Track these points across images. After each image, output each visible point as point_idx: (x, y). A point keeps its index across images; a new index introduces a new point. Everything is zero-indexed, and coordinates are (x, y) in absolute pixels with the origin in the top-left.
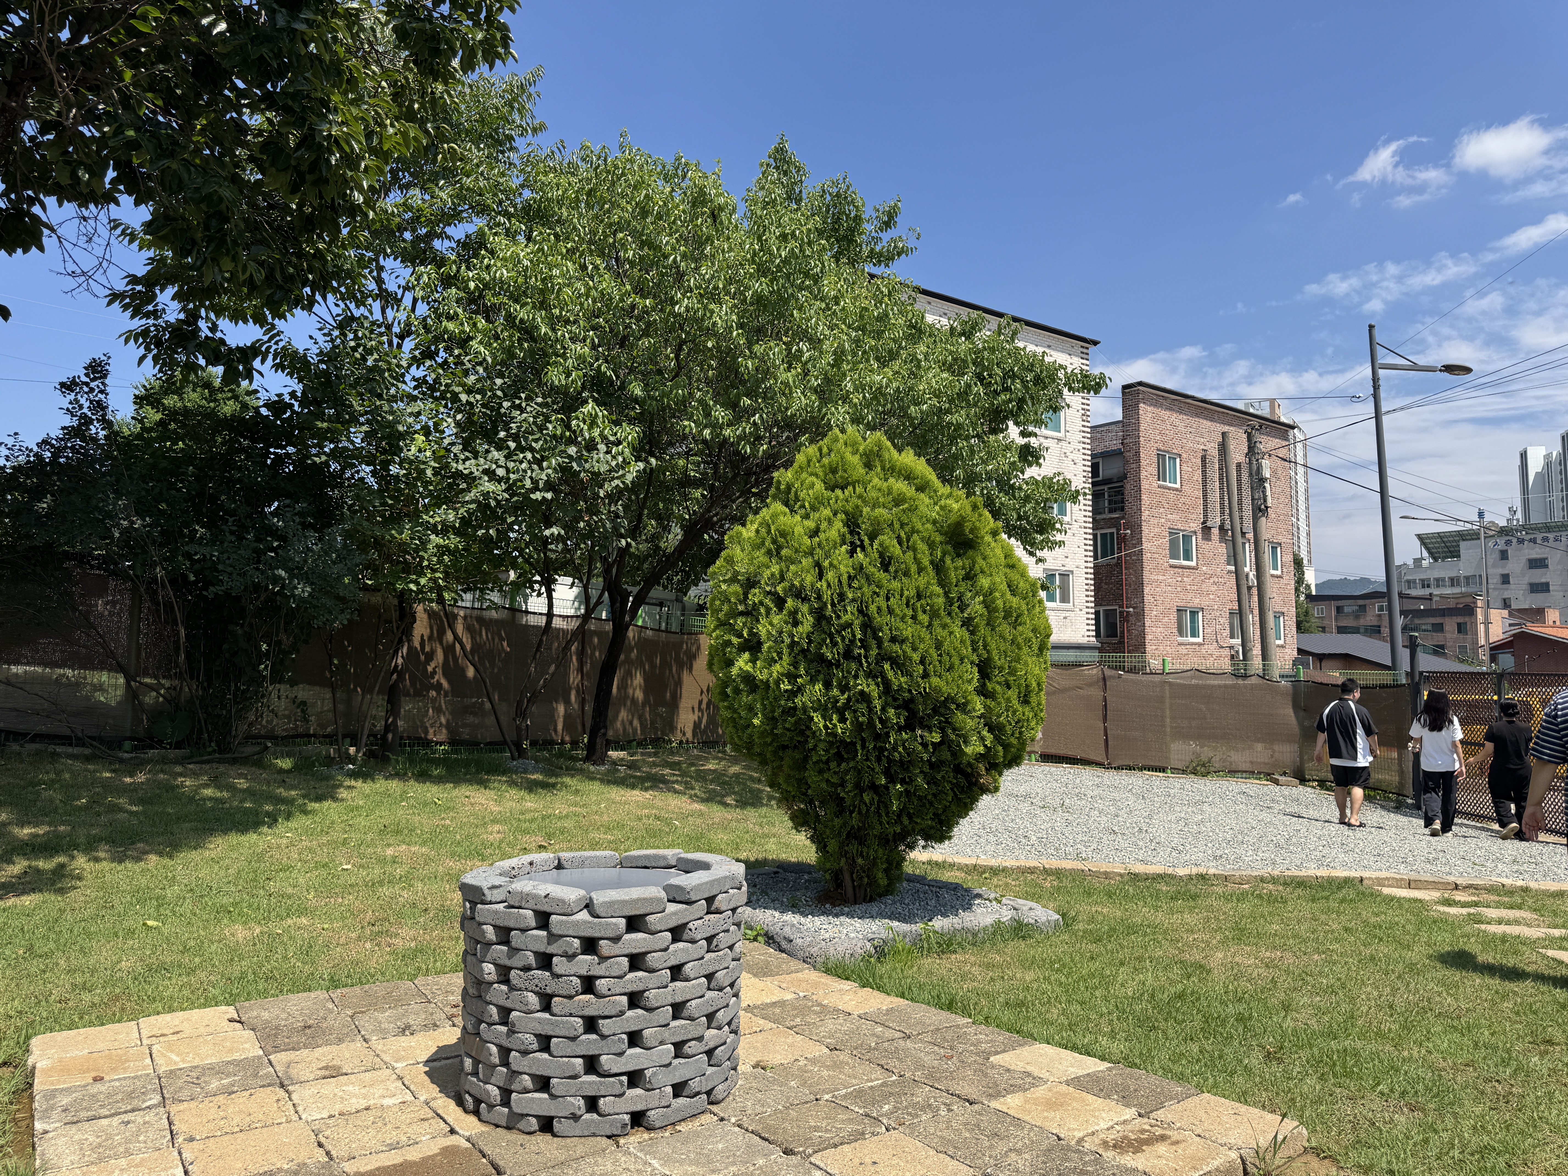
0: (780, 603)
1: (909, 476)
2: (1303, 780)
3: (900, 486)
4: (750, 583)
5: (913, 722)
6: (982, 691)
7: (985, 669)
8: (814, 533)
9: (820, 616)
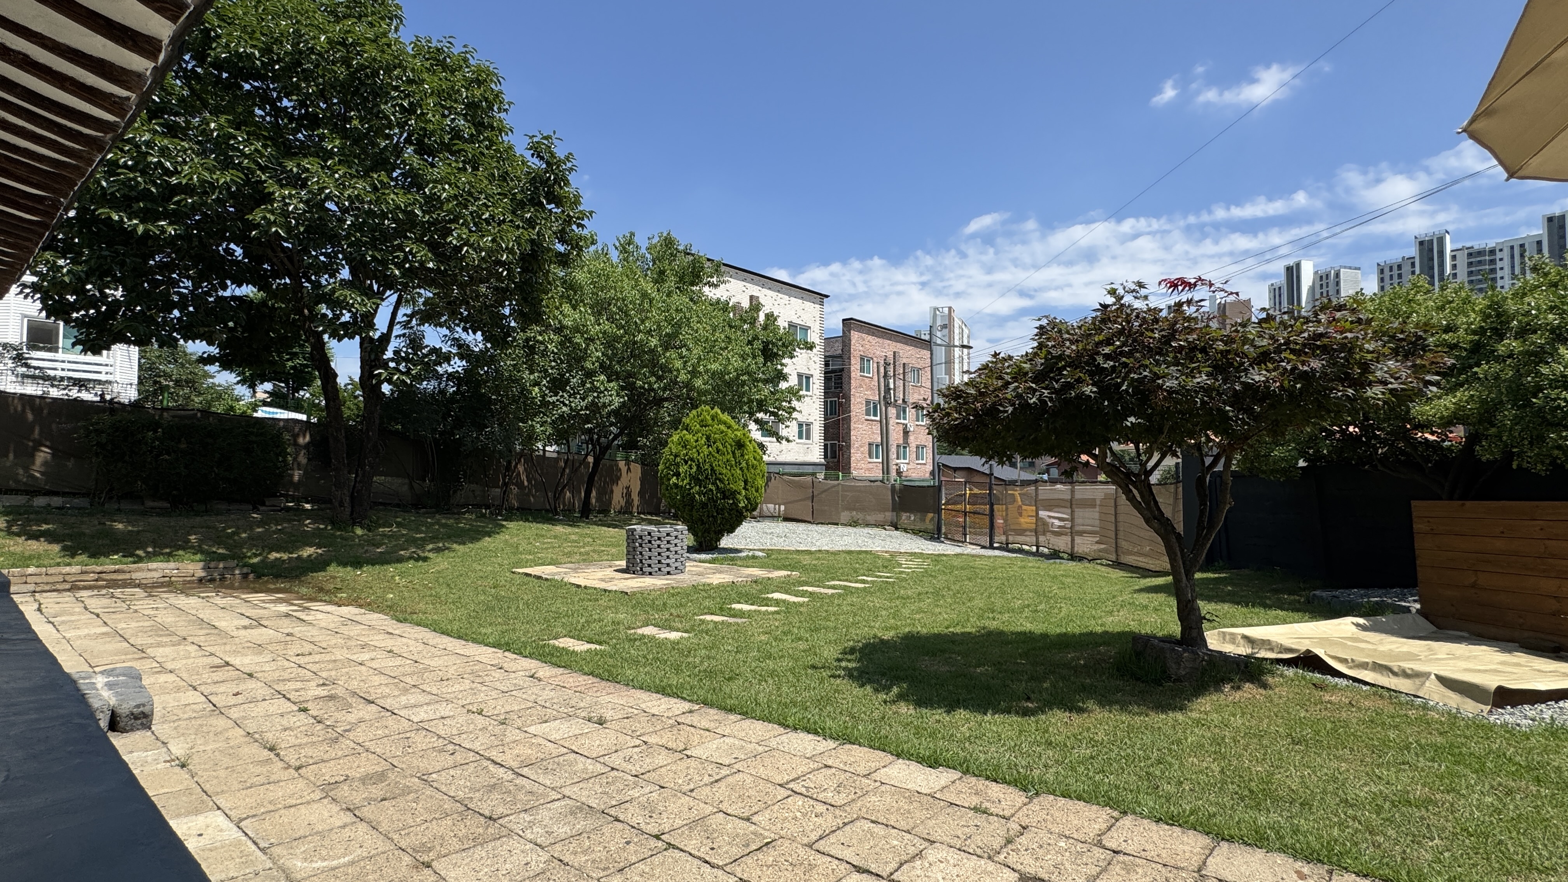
0: (686, 462)
1: (725, 423)
2: (897, 529)
3: (722, 427)
4: (676, 456)
5: (725, 497)
6: (745, 488)
7: (746, 482)
8: (697, 441)
9: (698, 466)
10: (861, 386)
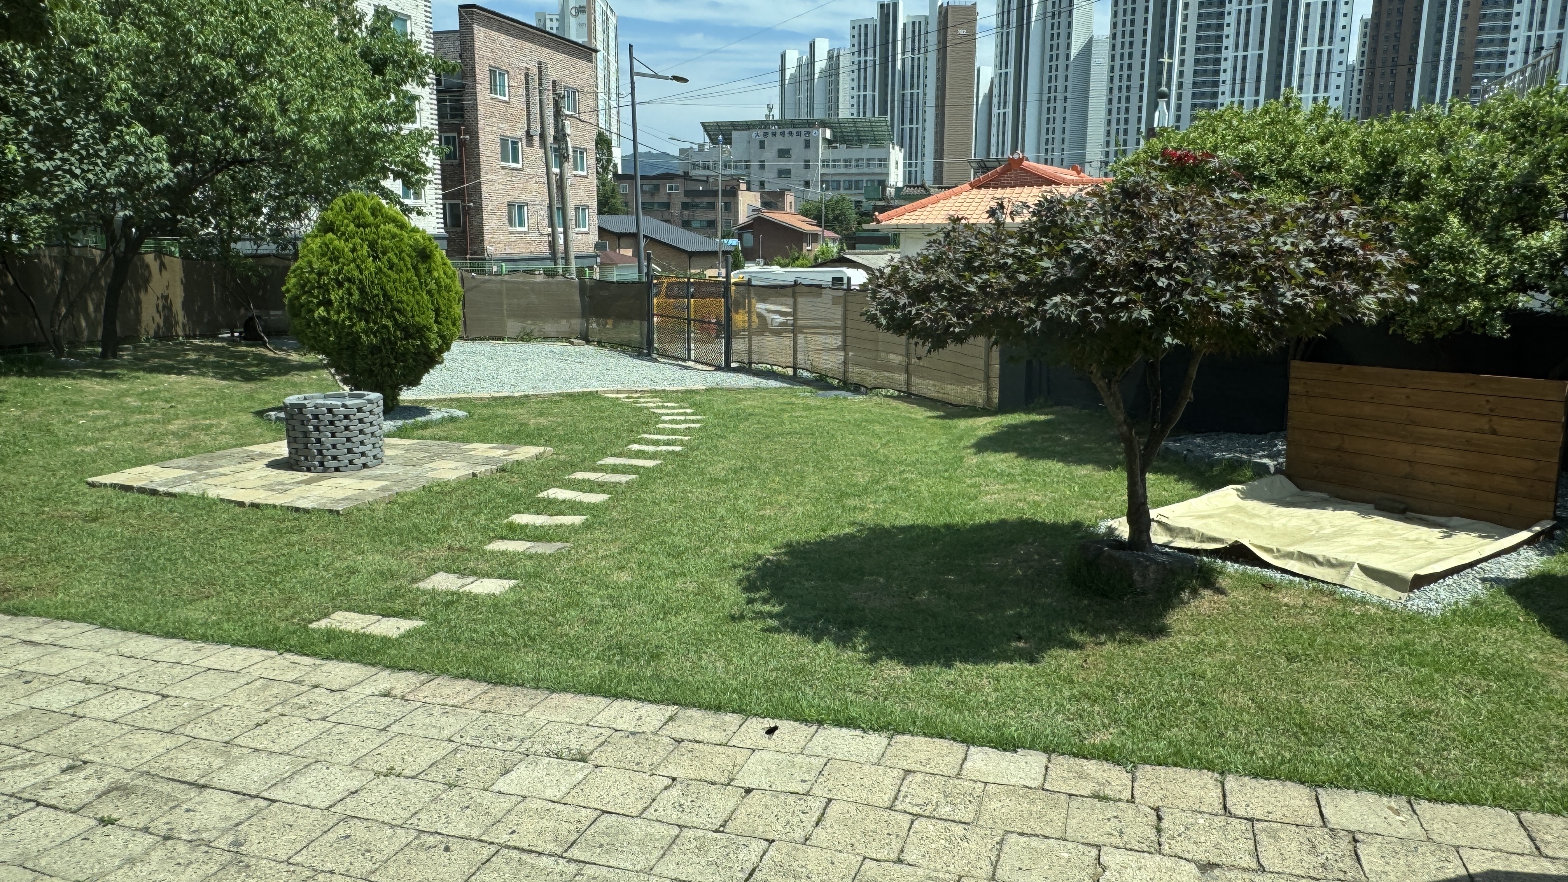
0: (340, 285)
1: (394, 220)
2: (588, 342)
3: (393, 228)
4: (321, 274)
5: (408, 336)
6: (436, 322)
7: (437, 311)
8: (353, 250)
10: (493, 114)
